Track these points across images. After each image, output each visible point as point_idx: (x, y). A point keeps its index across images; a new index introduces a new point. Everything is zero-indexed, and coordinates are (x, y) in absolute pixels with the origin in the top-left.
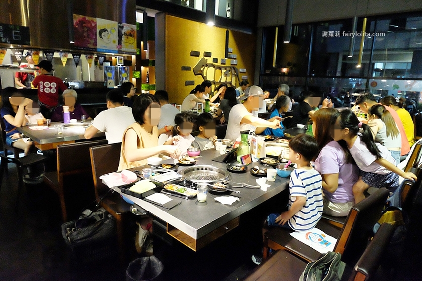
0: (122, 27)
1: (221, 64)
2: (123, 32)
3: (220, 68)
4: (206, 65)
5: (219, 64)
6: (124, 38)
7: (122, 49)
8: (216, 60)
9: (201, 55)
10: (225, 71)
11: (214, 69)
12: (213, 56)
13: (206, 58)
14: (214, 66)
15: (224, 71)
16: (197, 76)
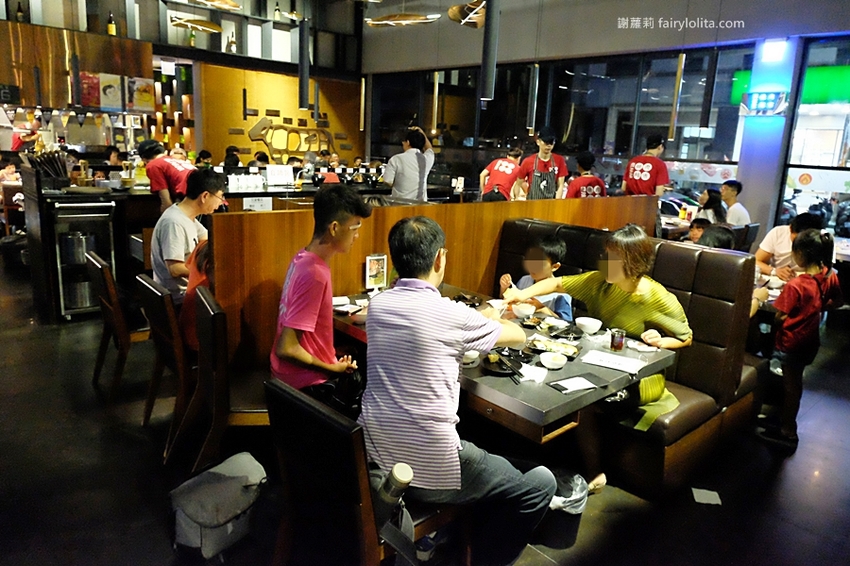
0: (134, 83)
1: (299, 125)
2: (135, 88)
3: (297, 131)
4: (271, 128)
5: (295, 125)
6: (136, 95)
7: (135, 108)
8: (288, 121)
9: (262, 114)
10: (307, 136)
11: (286, 133)
12: (283, 115)
13: (269, 118)
14: (285, 129)
15: (304, 136)
16: (255, 142)
